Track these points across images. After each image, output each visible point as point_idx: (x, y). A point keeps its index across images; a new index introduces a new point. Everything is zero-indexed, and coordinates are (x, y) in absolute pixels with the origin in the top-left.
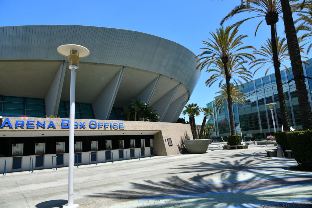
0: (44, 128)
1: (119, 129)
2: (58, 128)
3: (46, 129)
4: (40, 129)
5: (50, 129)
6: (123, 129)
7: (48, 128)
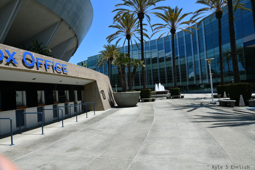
1: (62, 74)
6: (67, 74)
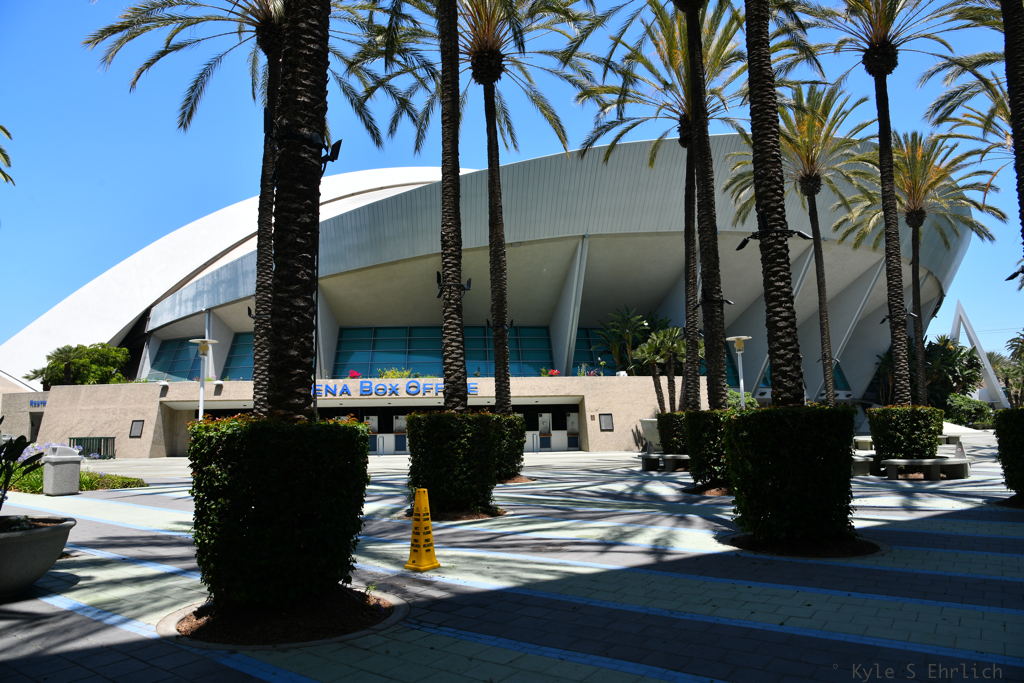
0: (335, 395)
2: (355, 394)
3: (338, 396)
4: (330, 396)
5: (344, 396)
6: (477, 394)
7: (341, 394)
